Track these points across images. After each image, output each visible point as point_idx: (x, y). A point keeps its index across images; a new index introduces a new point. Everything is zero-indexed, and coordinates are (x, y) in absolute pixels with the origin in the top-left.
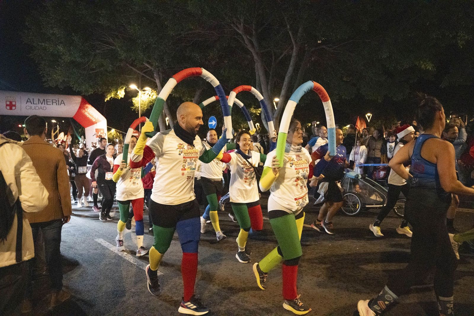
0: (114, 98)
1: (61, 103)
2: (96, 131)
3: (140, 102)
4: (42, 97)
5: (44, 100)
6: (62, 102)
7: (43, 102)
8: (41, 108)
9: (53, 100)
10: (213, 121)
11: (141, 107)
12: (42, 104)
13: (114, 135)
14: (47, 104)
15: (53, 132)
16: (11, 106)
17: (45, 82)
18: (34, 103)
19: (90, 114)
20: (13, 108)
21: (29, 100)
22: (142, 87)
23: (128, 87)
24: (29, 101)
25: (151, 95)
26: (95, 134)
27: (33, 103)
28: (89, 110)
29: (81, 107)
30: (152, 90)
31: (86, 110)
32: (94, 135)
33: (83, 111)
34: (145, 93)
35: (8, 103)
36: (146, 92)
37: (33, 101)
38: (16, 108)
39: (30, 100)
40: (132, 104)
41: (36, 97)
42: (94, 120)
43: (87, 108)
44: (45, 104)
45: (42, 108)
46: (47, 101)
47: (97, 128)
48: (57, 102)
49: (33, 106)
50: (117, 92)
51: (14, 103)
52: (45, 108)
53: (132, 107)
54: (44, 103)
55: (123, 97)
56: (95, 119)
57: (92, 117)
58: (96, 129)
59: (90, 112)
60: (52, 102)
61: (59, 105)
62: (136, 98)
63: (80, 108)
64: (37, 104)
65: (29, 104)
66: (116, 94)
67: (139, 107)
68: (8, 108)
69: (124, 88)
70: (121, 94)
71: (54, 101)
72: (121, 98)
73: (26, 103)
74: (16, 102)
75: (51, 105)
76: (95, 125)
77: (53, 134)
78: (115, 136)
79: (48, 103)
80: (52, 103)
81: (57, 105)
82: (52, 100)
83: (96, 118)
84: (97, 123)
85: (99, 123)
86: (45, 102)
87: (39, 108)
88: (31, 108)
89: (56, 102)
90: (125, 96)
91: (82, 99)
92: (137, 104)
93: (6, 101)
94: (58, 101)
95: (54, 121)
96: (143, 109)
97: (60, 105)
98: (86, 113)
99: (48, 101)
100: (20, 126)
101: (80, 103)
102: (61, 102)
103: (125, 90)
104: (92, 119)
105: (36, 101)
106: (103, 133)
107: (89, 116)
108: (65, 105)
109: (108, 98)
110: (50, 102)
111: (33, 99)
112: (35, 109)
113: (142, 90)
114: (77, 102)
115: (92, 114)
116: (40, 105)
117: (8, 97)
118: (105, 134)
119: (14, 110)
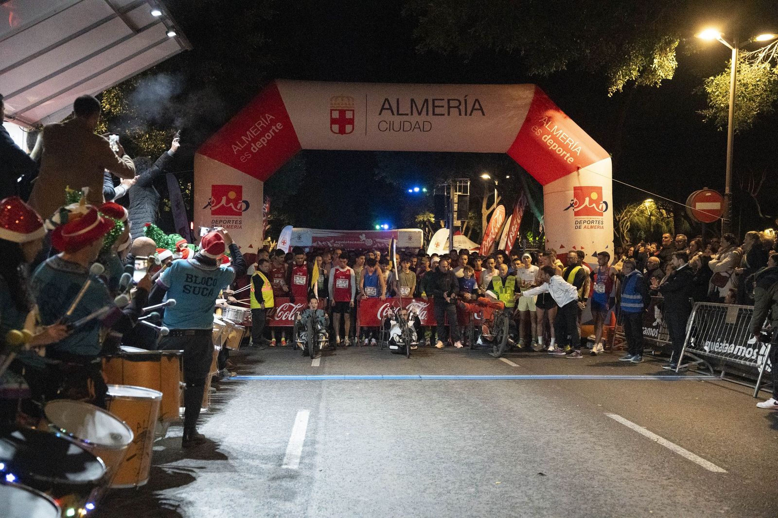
0: (640, 86)
1: (473, 109)
2: (576, 195)
3: (735, 89)
4: (421, 93)
5: (426, 101)
6: (477, 106)
8: (417, 126)
9: (451, 102)
11: (736, 108)
12: (420, 114)
13: (651, 215)
14: (434, 114)
15: (484, 206)
16: (342, 122)
18: (398, 111)
19: (560, 138)
20: (348, 128)
21: (387, 102)
24: (387, 106)
26: (571, 205)
27: (395, 113)
28: (556, 127)
29: (532, 119)
31: (547, 127)
32: (567, 209)
33: (538, 132)
34: (752, 58)
35: (336, 115)
36: (761, 53)
37: (398, 108)
38: (353, 128)
40: (704, 99)
41: (405, 94)
42: (571, 161)
43: (547, 123)
44: (427, 114)
45: (420, 128)
47: (578, 185)
48: (460, 107)
49: (397, 119)
50: (652, 62)
51: (349, 115)
52: (427, 127)
53: (704, 112)
54: (425, 109)
55: (670, 78)
56: (573, 154)
57: (566, 147)
59: (561, 131)
60: (449, 107)
61: (466, 115)
62: (720, 77)
63: (529, 120)
64: (408, 115)
65: (387, 114)
66: (647, 71)
67: (728, 107)
68: (336, 128)
70: (665, 66)
71: (453, 103)
72: (665, 81)
73: (379, 113)
74: (353, 111)
75: (444, 115)
76: (575, 173)
77: (485, 212)
78: (653, 218)
79: (437, 110)
80: (449, 110)
81: (460, 114)
82: (449, 100)
83: (576, 153)
84: (578, 168)
85: (586, 167)
86: (427, 107)
87: (413, 125)
88: (392, 125)
89: (457, 107)
90: (677, 71)
91: (536, 93)
92: (720, 98)
93: (331, 110)
94: (466, 101)
95: (486, 176)
96: (746, 114)
97: (470, 115)
98: (546, 136)
99: (437, 103)
100: (410, 191)
101: (528, 108)
102: (474, 104)
103: (677, 50)
104: (565, 155)
105: (405, 108)
106: (597, 202)
107: (555, 146)
108: (484, 114)
109: (619, 82)
110: (443, 107)
111: (398, 100)
112: (402, 128)
113: (743, 45)
114: (519, 103)
115: (565, 141)
116: (415, 118)
117: (337, 97)
118: (605, 203)
119: (350, 133)
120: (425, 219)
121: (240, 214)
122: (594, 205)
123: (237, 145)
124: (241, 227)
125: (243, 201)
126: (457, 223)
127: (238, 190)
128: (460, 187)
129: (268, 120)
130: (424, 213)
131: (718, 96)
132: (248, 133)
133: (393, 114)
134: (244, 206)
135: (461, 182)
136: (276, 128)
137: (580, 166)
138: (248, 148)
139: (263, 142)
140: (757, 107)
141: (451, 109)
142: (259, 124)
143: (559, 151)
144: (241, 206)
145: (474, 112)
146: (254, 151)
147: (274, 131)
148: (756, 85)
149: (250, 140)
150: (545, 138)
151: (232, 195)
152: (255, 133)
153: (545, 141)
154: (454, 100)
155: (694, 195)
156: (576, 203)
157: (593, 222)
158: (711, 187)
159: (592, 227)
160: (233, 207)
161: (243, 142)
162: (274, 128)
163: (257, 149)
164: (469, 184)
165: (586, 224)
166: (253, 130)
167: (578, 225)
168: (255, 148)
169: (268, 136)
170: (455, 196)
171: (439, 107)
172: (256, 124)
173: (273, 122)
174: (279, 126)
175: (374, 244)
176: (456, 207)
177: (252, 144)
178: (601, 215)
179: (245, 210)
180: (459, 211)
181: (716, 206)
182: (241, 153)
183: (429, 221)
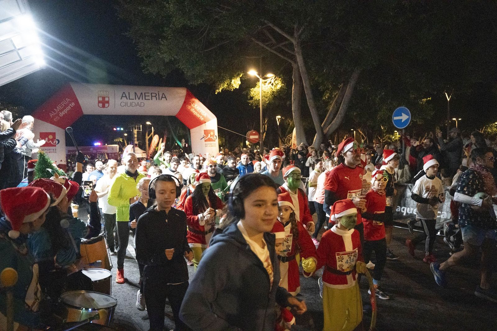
0: (225, 90)
1: (162, 97)
2: (205, 134)
3: (262, 93)
4: (139, 90)
5: (142, 93)
6: (164, 96)
7: (140, 97)
8: (138, 104)
10: (402, 114)
11: (262, 100)
12: (139, 99)
14: (145, 99)
15: (147, 135)
16: (104, 103)
17: (144, 68)
19: (198, 110)
20: (106, 105)
21: (124, 93)
22: (263, 74)
23: (245, 74)
24: (124, 95)
25: (274, 85)
26: (203, 137)
27: (128, 99)
28: (196, 106)
29: (187, 102)
30: (276, 77)
31: (192, 105)
32: (201, 139)
33: (189, 107)
34: (265, 82)
35: (101, 99)
36: (268, 81)
37: (129, 96)
38: (109, 105)
39: (126, 95)
40: (249, 97)
41: (132, 90)
42: (202, 119)
43: (192, 104)
44: (142, 99)
46: (145, 94)
47: (205, 129)
48: (157, 96)
49: (129, 101)
50: (231, 81)
51: (107, 99)
52: (142, 104)
53: (250, 101)
55: (238, 88)
56: (203, 117)
57: (200, 114)
58: (205, 131)
59: (198, 107)
60: (152, 96)
61: (159, 100)
62: (255, 89)
63: (185, 102)
64: (134, 99)
65: (124, 99)
66: (230, 85)
67: (259, 100)
68: (101, 105)
69: (241, 76)
70: (236, 83)
71: (153, 95)
72: (236, 89)
73: (120, 98)
74: (109, 97)
75: (149, 100)
76: (204, 124)
77: (147, 138)
79: (147, 98)
80: (152, 98)
81: (157, 99)
82: (151, 93)
84: (205, 122)
85: (208, 122)
86: (142, 95)
87: (136, 104)
88: (126, 104)
89: (155, 96)
90: (240, 86)
91: (187, 91)
92: (257, 96)
93: (98, 97)
94: (159, 94)
95: (149, 123)
97: (161, 100)
98: (192, 109)
100: (115, 129)
101: (184, 97)
102: (162, 95)
103: (241, 78)
104: (200, 117)
106: (213, 136)
107: (196, 113)
108: (167, 100)
109: (220, 88)
110: (149, 96)
111: (129, 93)
112: (131, 105)
113: (263, 77)
114: (181, 95)
115: (200, 111)
116: (137, 101)
117: (101, 91)
118: (216, 136)
119: (108, 107)
120: (119, 141)
121: (55, 146)
122: (212, 137)
123: (52, 113)
124: (56, 152)
125: (56, 140)
126: (136, 142)
127: (54, 134)
128: (137, 127)
129: (68, 101)
130: (118, 138)
131: (255, 95)
132: (57, 107)
133: (127, 99)
134: (57, 142)
135: (138, 125)
136: (72, 105)
137: (206, 121)
138: (58, 115)
139: (65, 111)
140: (268, 100)
141: (153, 97)
142: (63, 103)
143: (198, 115)
144: (56, 142)
145: (163, 98)
146: (61, 116)
147: (70, 106)
148: (268, 92)
149: (59, 110)
150: (192, 110)
151: (51, 137)
152: (61, 107)
153: (192, 111)
154: (154, 93)
155: (249, 132)
156: (205, 137)
157: (212, 144)
158: (255, 130)
159: (212, 146)
160: (51, 143)
161: (55, 112)
162: (70, 105)
163: (62, 115)
164: (141, 126)
165: (209, 145)
166: (60, 106)
167: (206, 145)
168: (62, 114)
169: (68, 109)
170: (135, 131)
171: (147, 96)
172: (61, 103)
173: (70, 102)
174: (73, 104)
175: (97, 152)
176: (136, 136)
177: (60, 113)
178: (214, 141)
179: (57, 144)
180: (138, 137)
181: (257, 137)
182: (54, 117)
183: (120, 141)
